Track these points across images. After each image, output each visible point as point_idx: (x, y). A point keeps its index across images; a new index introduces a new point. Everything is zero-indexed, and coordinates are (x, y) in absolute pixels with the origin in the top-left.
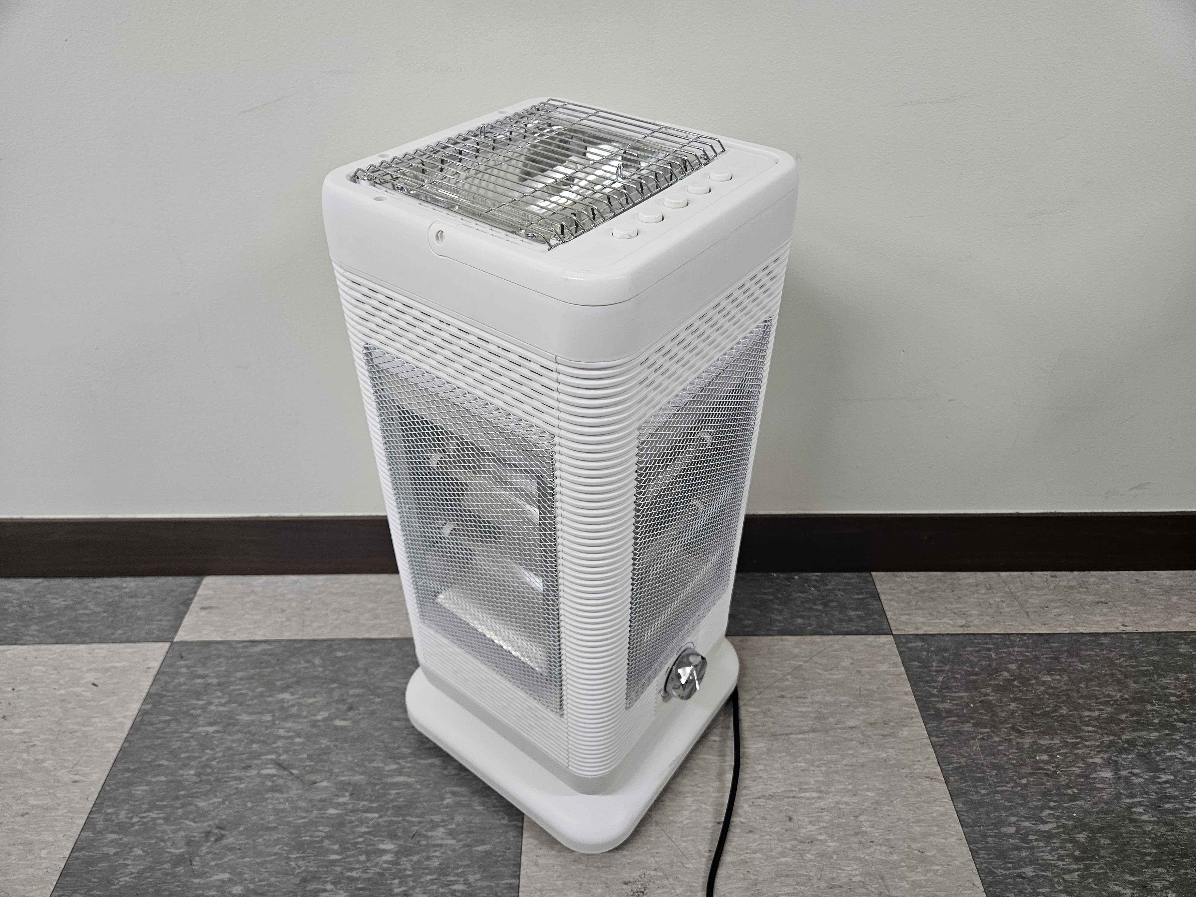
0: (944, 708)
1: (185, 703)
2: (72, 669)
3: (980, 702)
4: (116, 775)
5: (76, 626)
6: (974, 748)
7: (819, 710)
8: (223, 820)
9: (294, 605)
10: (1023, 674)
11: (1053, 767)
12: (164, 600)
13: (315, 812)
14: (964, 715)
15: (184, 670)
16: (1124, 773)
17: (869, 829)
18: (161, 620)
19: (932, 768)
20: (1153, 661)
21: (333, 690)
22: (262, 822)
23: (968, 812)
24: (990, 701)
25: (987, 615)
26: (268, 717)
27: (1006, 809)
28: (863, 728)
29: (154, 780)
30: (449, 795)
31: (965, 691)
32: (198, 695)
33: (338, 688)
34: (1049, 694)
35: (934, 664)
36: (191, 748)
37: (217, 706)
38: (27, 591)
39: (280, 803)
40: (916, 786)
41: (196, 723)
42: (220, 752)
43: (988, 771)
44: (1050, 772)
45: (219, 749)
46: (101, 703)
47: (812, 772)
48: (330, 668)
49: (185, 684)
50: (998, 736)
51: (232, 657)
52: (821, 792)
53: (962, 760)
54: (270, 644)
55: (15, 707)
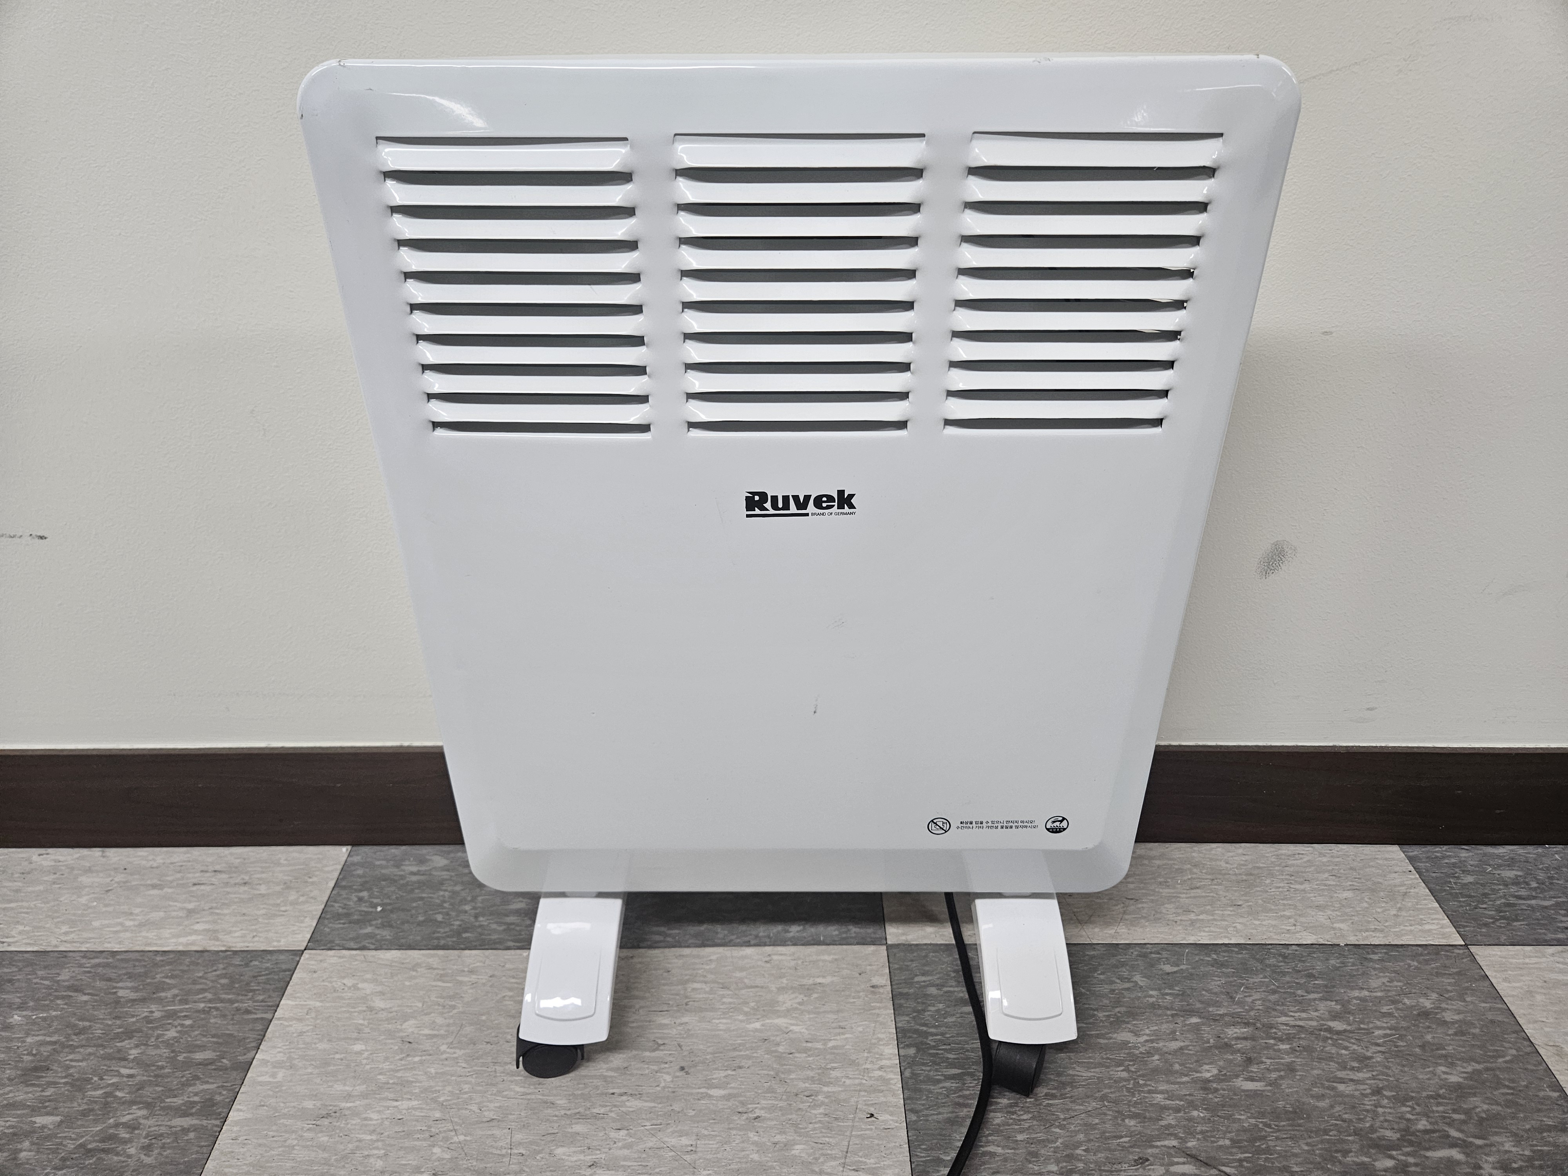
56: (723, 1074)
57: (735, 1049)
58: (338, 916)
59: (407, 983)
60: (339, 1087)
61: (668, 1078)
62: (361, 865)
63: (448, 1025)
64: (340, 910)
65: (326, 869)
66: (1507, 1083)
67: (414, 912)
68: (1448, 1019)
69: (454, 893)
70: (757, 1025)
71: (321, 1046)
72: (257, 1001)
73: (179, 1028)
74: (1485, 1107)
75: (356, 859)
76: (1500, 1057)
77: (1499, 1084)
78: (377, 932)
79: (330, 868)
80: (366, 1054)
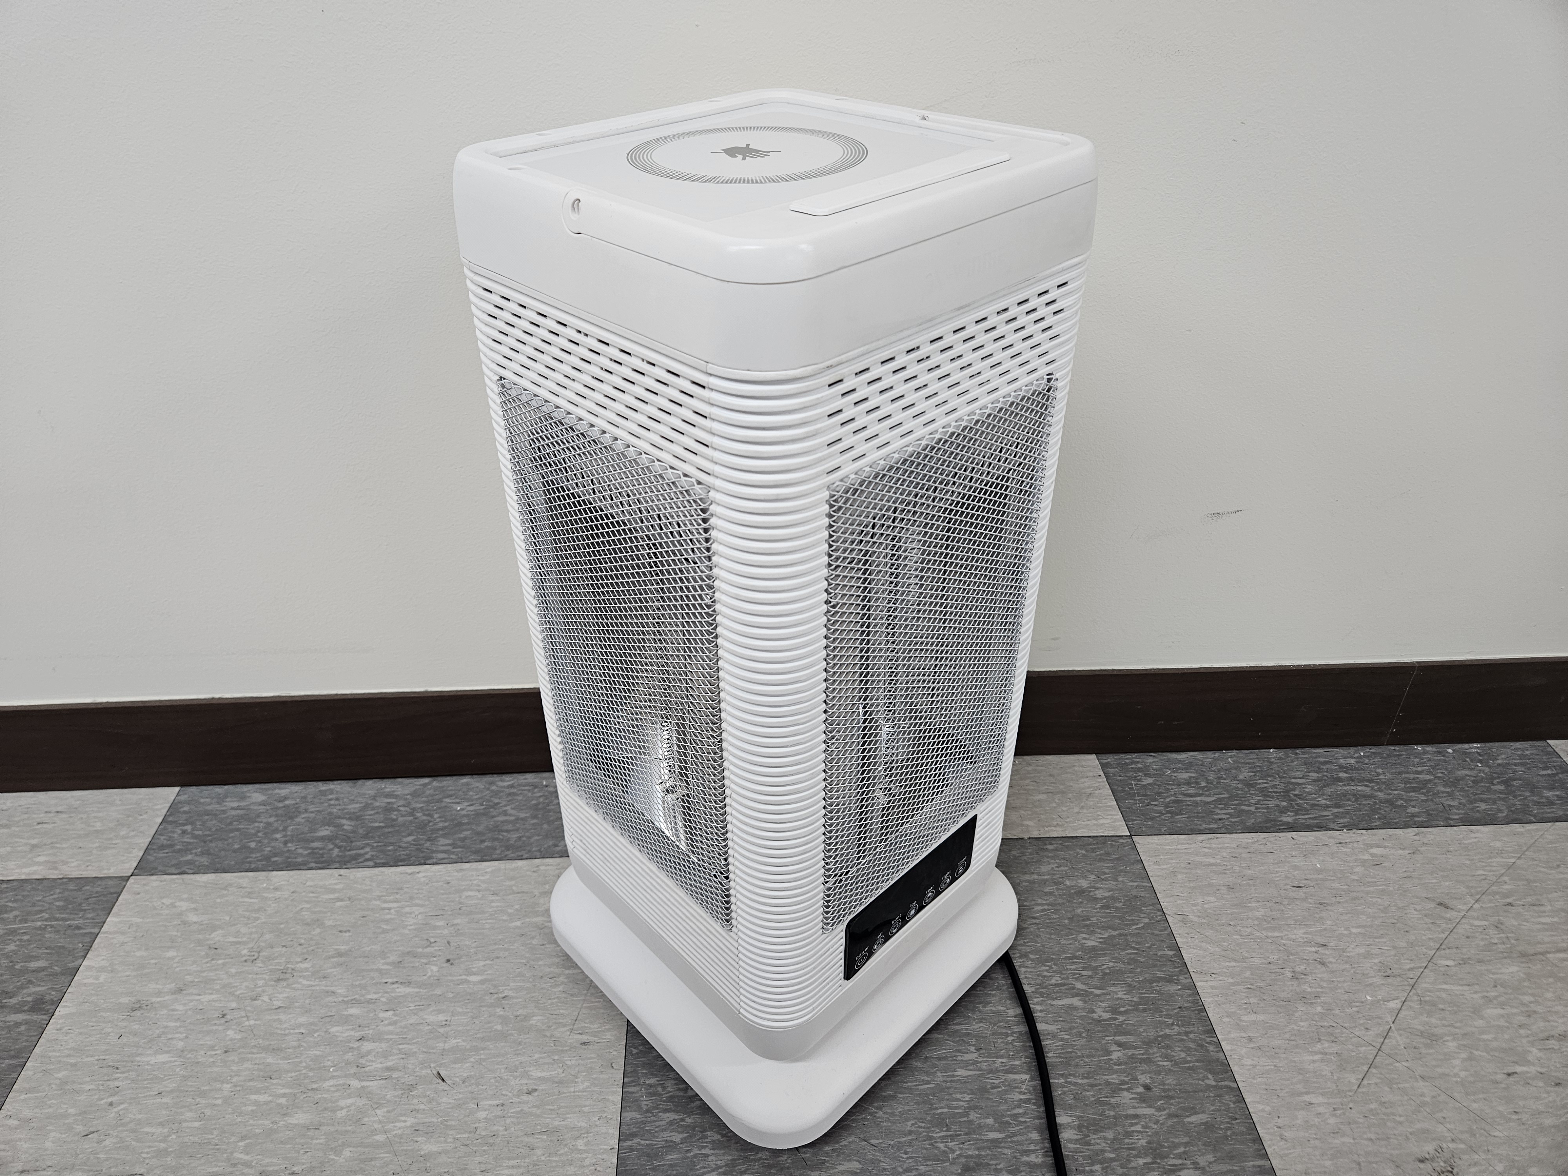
56: (482, 963)
57: (495, 944)
58: (162, 847)
59: (218, 900)
60: (152, 986)
61: (435, 969)
62: (188, 803)
63: (251, 933)
64: (165, 842)
65: (156, 807)
66: (1133, 945)
67: (230, 841)
68: (1099, 896)
69: (269, 824)
70: (518, 923)
71: (138, 954)
72: (87, 919)
73: (18, 943)
74: (1111, 964)
75: (183, 798)
76: (1134, 924)
77: (1128, 946)
78: (196, 858)
79: (159, 807)
80: (177, 960)
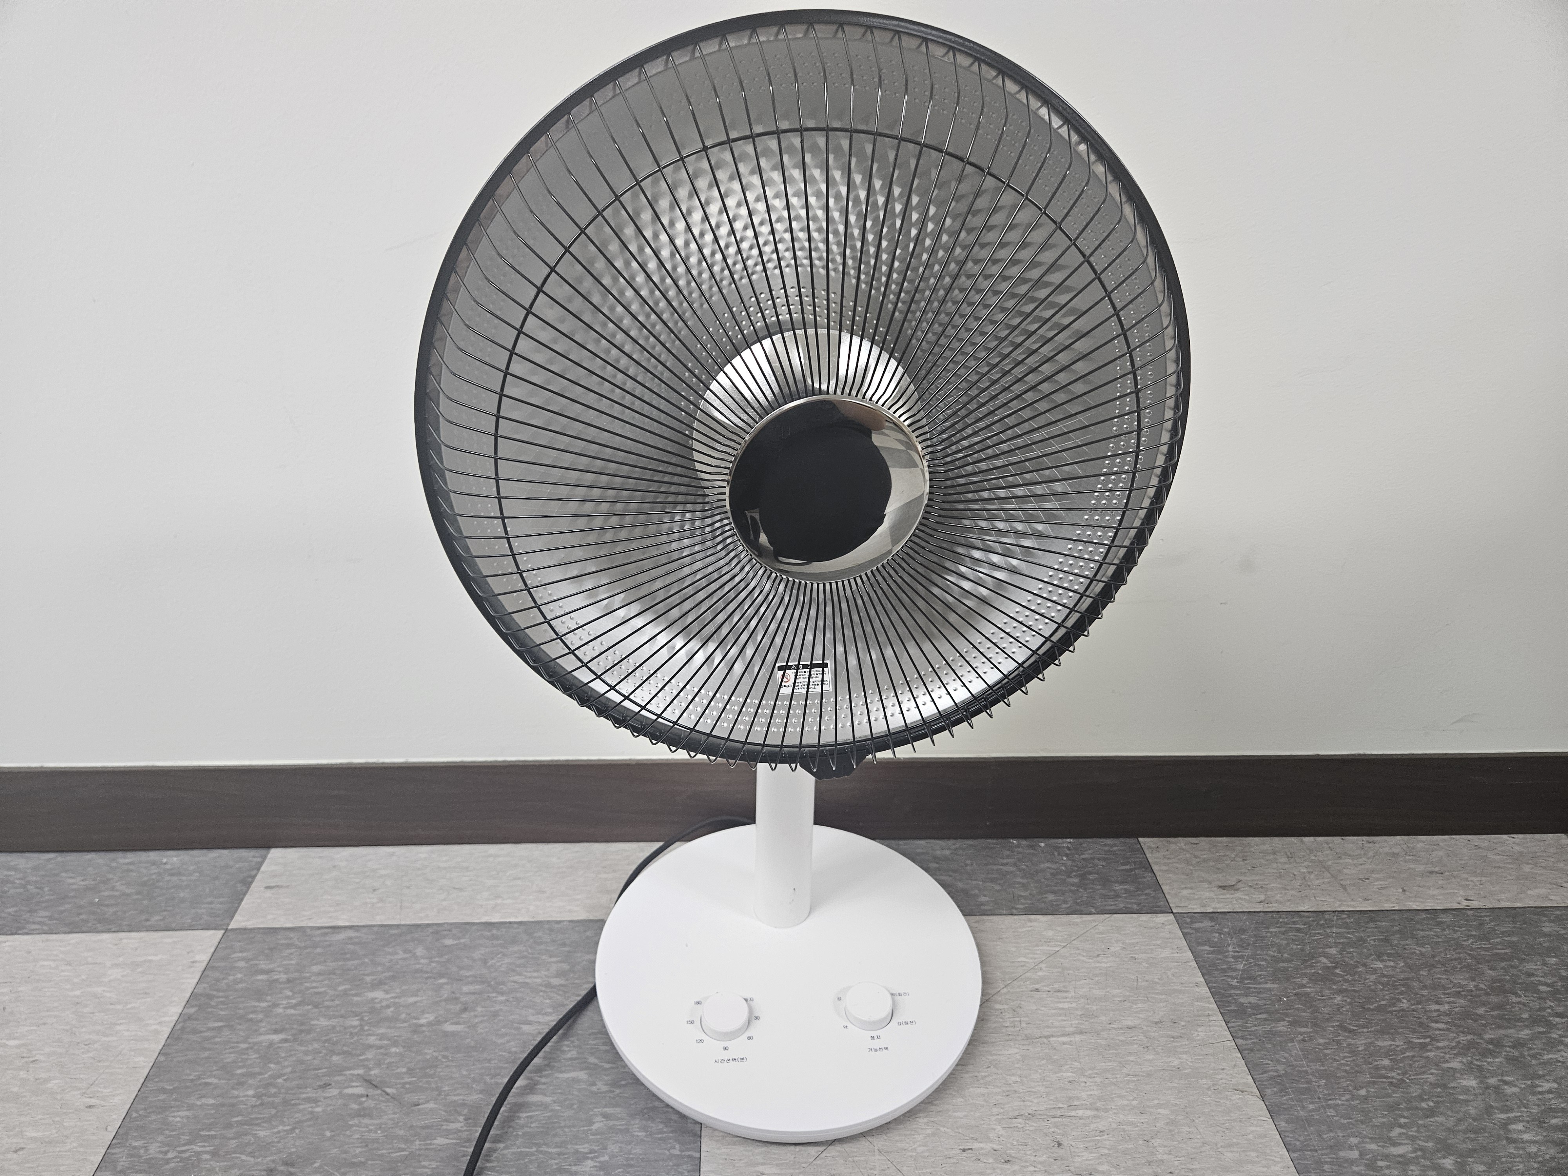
0: (1249, 1003)
1: (241, 1006)
2: (92, 964)
3: (1296, 995)
4: (146, 1097)
5: (99, 911)
6: (1294, 1052)
7: (1087, 1006)
8: (291, 1154)
9: (389, 883)
10: (1347, 959)
11: (1398, 1074)
12: (217, 878)
13: (417, 1142)
14: (1277, 1012)
15: (242, 964)
16: (1492, 1081)
17: (1165, 1157)
18: (211, 903)
19: (1242, 1078)
20: (1510, 942)
21: (441, 986)
22: (344, 1156)
23: (1293, 1132)
24: (1307, 995)
25: (1292, 889)
26: (355, 1022)
27: (1343, 1127)
28: (1145, 1028)
29: (199, 1103)
30: (599, 1118)
31: (1274, 981)
32: (259, 995)
33: (447, 983)
34: (1382, 984)
35: (1230, 949)
36: (249, 1062)
37: (285, 1008)
38: (35, 869)
39: (370, 1131)
40: (1222, 1101)
41: (256, 1031)
42: (288, 1066)
43: (1314, 1080)
44: (1395, 1081)
45: (286, 1064)
46: (129, 1006)
47: (1083, 1084)
48: (437, 959)
49: (241, 981)
50: (1323, 1037)
51: (306, 947)
52: (1097, 1109)
53: (1280, 1068)
54: (357, 931)
55: (12, 1013)
